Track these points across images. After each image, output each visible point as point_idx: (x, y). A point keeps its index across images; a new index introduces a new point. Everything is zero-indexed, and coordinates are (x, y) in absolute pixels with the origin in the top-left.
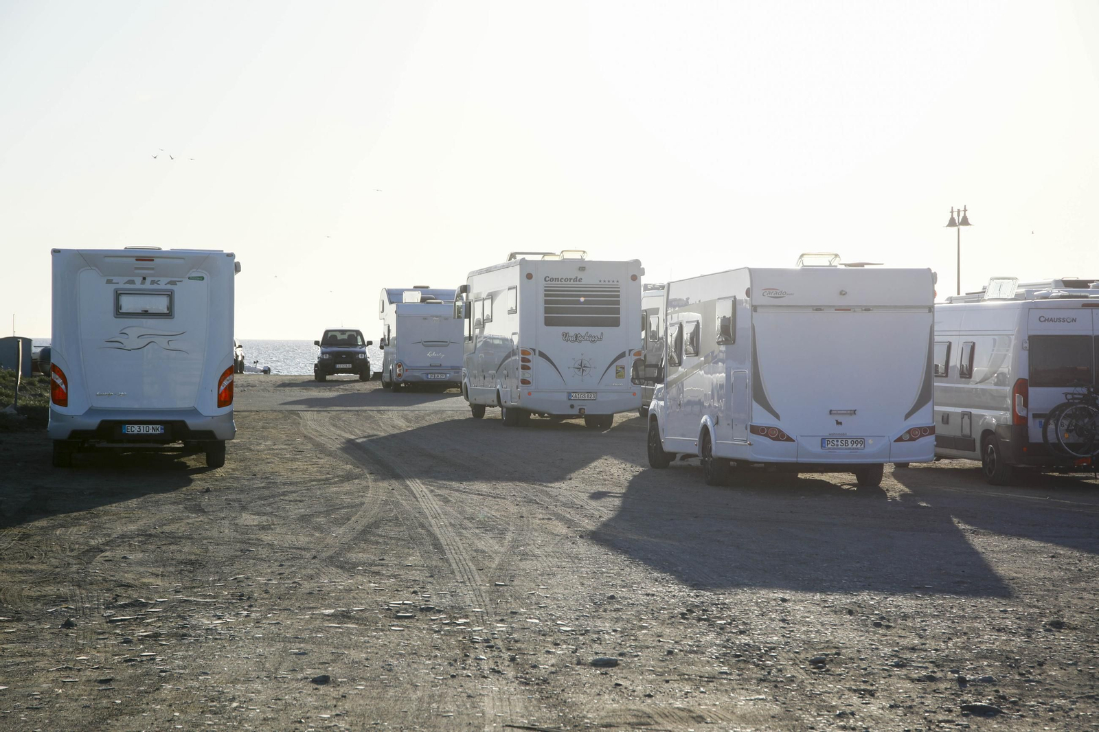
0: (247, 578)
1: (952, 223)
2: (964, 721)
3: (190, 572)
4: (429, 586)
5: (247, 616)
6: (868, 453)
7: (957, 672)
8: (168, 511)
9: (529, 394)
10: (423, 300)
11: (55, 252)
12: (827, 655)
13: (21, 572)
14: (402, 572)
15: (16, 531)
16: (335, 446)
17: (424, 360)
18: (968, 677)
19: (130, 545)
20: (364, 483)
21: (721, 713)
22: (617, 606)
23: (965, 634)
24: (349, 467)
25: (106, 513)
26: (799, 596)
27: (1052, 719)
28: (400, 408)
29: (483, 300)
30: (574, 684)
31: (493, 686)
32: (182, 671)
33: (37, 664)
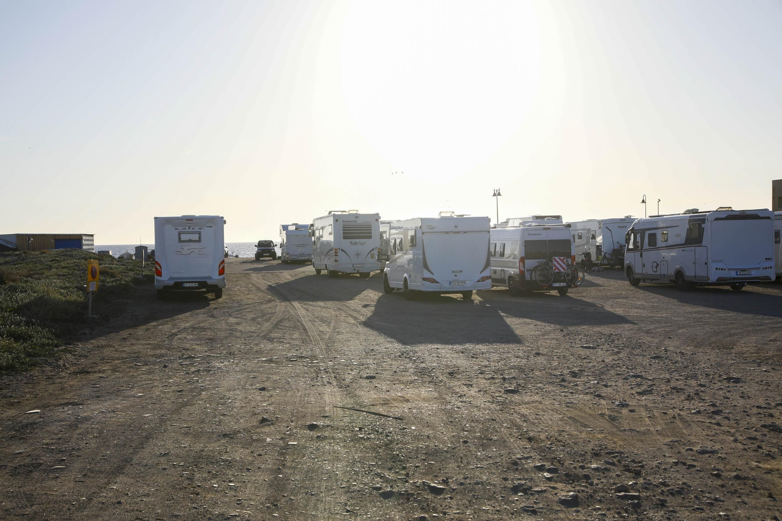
0: (232, 345)
1: (494, 195)
2: (505, 396)
3: (211, 343)
4: (302, 347)
5: (233, 362)
6: (467, 286)
7: (502, 375)
8: (201, 317)
9: (338, 265)
10: (296, 229)
11: (156, 218)
12: (454, 370)
13: (146, 344)
14: (292, 341)
15: (144, 327)
16: (264, 288)
17: (297, 252)
18: (507, 377)
19: (187, 332)
20: (276, 304)
21: (416, 397)
22: (374, 353)
23: (505, 359)
24: (270, 297)
25: (178, 319)
26: (443, 346)
27: (537, 393)
28: (289, 271)
29: (319, 229)
30: (359, 387)
31: (328, 389)
32: (209, 386)
33: (154, 384)
